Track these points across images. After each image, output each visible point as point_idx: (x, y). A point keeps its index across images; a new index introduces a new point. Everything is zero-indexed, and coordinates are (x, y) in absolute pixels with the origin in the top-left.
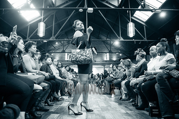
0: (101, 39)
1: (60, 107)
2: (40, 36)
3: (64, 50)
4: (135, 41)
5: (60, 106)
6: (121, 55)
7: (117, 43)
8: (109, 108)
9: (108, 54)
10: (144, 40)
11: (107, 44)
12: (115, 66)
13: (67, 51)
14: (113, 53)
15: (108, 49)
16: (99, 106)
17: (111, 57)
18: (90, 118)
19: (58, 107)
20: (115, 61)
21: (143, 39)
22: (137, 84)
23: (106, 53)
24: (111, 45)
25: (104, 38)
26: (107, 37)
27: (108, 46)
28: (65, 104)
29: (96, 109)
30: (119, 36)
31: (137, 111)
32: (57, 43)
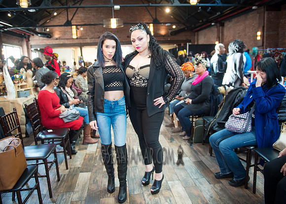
1: (87, 156)
5: (86, 154)
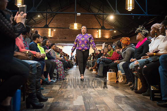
0: (93, 12)
2: (18, 6)
3: (47, 24)
4: (133, 15)
6: (115, 32)
7: (111, 18)
8: (106, 92)
9: (100, 30)
10: (144, 15)
11: (100, 18)
12: (110, 45)
13: (50, 26)
14: (106, 29)
15: (100, 24)
16: (95, 90)
17: (103, 34)
18: (88, 101)
19: (49, 91)
20: (107, 39)
21: (143, 13)
22: (137, 66)
23: (98, 29)
24: (104, 20)
25: (96, 11)
26: (100, 10)
27: (101, 21)
28: (56, 88)
29: (92, 92)
30: (115, 9)
31: (137, 95)
32: (39, 16)
